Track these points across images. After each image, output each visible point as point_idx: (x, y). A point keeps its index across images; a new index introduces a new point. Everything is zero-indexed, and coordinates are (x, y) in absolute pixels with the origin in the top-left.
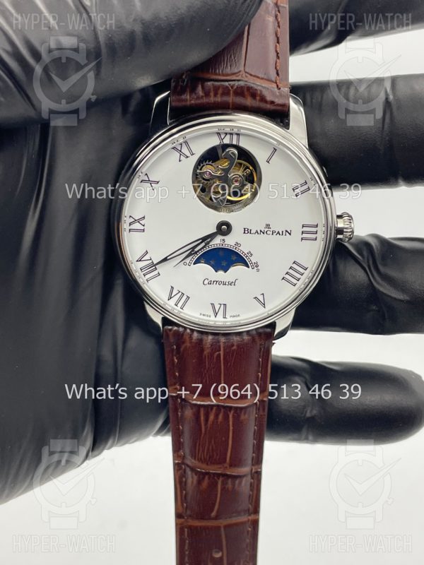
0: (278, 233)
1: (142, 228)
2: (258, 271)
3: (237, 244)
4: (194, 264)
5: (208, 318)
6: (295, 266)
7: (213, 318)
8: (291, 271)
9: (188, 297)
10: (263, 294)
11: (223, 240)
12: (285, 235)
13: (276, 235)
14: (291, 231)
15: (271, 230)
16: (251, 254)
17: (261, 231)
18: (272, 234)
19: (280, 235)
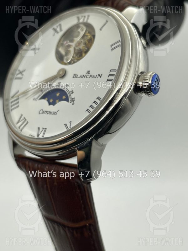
1: (22, 76)
3: (67, 85)
6: (97, 101)
8: (94, 104)
9: (28, 122)
10: (71, 122)
11: (60, 83)
12: (98, 78)
13: (92, 78)
14: (102, 75)
15: (90, 75)
16: (73, 92)
17: (83, 76)
18: (90, 78)
19: (94, 78)
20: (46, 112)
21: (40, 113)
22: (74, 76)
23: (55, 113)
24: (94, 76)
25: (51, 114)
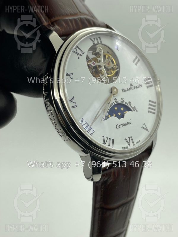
2: (137, 111)
3: (122, 99)
6: (150, 103)
8: (150, 106)
10: (144, 124)
11: (116, 99)
16: (131, 103)
17: (129, 88)
18: (135, 89)
25: (126, 125)
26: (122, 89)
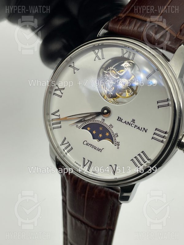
0: (139, 128)
1: (61, 95)
2: (118, 148)
3: (111, 125)
4: (83, 128)
5: (79, 166)
6: (142, 154)
7: (81, 167)
8: (138, 157)
9: (72, 148)
10: (116, 165)
11: (104, 120)
12: (143, 131)
13: (137, 129)
14: (147, 129)
15: (135, 124)
16: (118, 136)
17: (128, 122)
18: (135, 127)
19: (139, 129)
20: (90, 145)
21: (84, 143)
22: (118, 118)
23: (99, 150)
24: (139, 127)
25: (96, 149)
26: (119, 117)
